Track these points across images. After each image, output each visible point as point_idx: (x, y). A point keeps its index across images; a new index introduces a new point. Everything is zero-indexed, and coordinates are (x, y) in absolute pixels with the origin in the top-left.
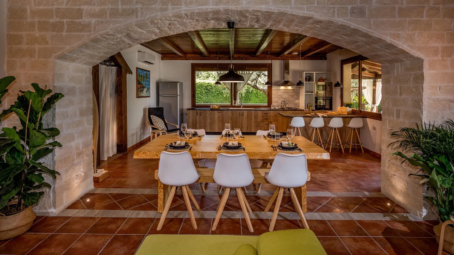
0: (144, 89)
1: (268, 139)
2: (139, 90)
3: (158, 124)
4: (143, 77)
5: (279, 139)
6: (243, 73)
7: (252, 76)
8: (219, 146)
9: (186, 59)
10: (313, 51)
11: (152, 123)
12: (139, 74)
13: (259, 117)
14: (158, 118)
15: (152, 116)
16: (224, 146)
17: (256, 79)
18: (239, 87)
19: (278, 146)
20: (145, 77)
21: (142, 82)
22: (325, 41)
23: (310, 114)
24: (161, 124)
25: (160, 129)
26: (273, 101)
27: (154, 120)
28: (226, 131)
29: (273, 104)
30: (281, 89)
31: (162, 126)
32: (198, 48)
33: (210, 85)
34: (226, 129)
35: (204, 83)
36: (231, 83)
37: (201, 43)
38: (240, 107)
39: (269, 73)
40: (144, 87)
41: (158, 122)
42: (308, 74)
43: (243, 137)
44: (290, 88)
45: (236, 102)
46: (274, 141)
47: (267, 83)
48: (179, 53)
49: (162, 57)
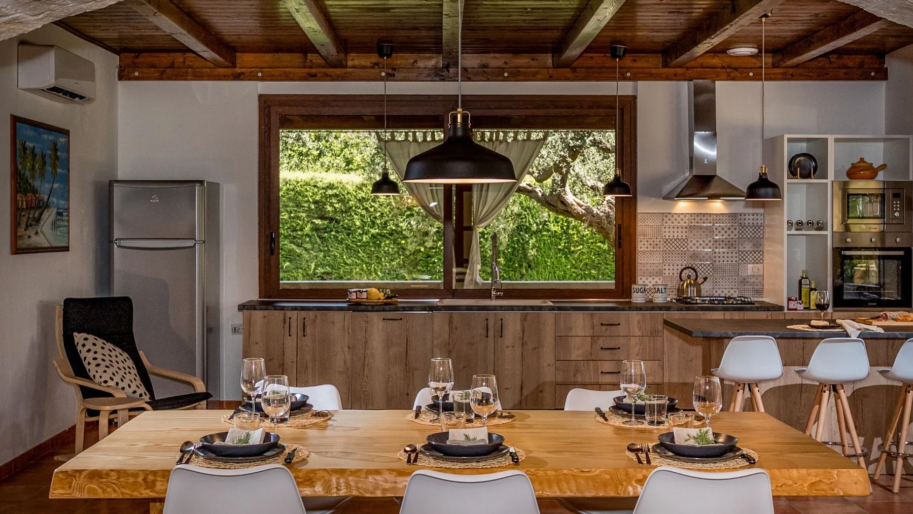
0: (46, 214)
1: (617, 424)
2: (24, 220)
3: (110, 371)
4: (39, 158)
5: (662, 423)
6: (497, 136)
7: (544, 152)
8: (408, 449)
9: (237, 77)
10: (824, 40)
11: (80, 370)
12: (24, 146)
13: (575, 342)
14: (109, 346)
15: (78, 337)
16: (429, 448)
17: (561, 168)
18: (478, 206)
19: (657, 446)
20: (47, 159)
21: (37, 183)
22: (857, 10)
23: (807, 322)
24: (121, 372)
25: (119, 395)
26: (640, 268)
27: (91, 355)
28: (436, 389)
29: (641, 280)
30: (679, 215)
31: (127, 381)
32: (297, 27)
33: (336, 196)
34: (433, 384)
35: (307, 184)
36: (448, 187)
37: (310, 8)
38: (484, 293)
39: (620, 138)
40: (43, 206)
41: (108, 363)
42: (804, 145)
43: (505, 417)
44: (717, 206)
45: (464, 274)
46: (642, 431)
47: (610, 188)
48: (205, 48)
49: (120, 67)
